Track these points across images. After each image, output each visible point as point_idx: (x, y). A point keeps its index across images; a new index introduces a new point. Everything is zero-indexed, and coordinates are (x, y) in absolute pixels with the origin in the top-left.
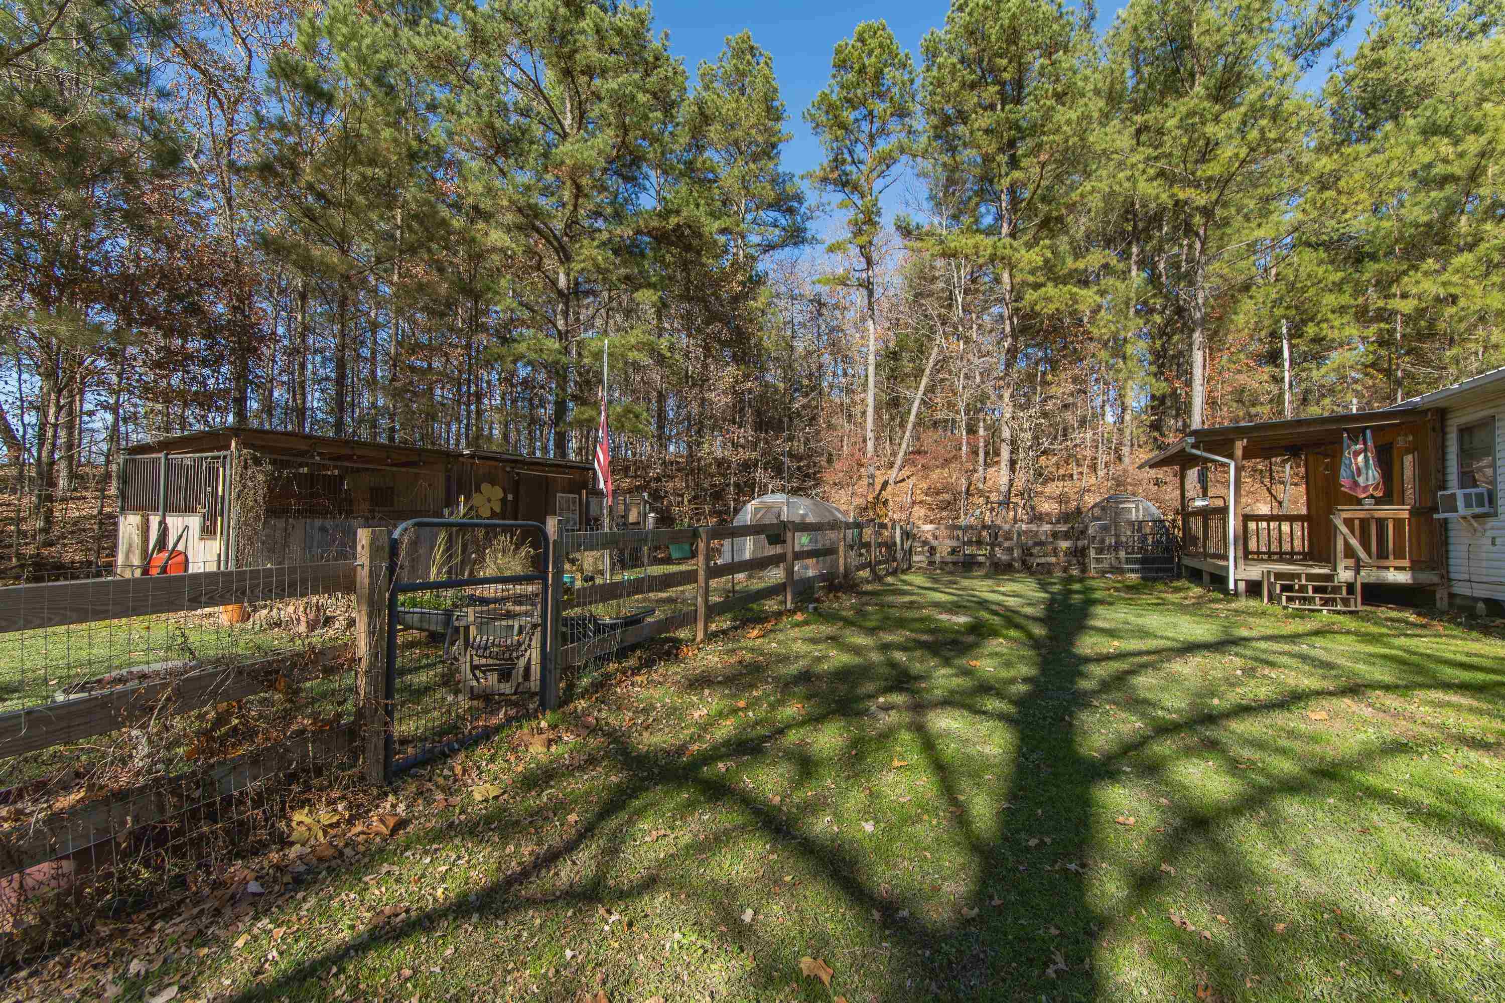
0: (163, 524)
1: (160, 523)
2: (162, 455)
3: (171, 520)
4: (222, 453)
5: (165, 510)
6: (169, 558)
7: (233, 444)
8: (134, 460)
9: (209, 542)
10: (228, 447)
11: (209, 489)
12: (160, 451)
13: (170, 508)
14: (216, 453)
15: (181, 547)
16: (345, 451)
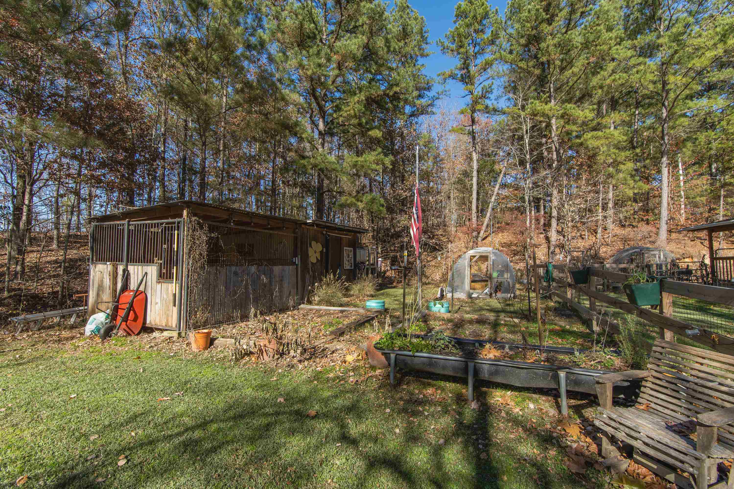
0: (125, 271)
1: (124, 271)
2: (126, 222)
3: (131, 268)
4: (177, 220)
5: (128, 261)
6: (135, 297)
7: (185, 213)
8: (102, 227)
9: (164, 285)
10: (181, 216)
11: (165, 246)
12: (123, 219)
13: (131, 260)
14: (170, 220)
15: (142, 288)
16: (247, 220)
